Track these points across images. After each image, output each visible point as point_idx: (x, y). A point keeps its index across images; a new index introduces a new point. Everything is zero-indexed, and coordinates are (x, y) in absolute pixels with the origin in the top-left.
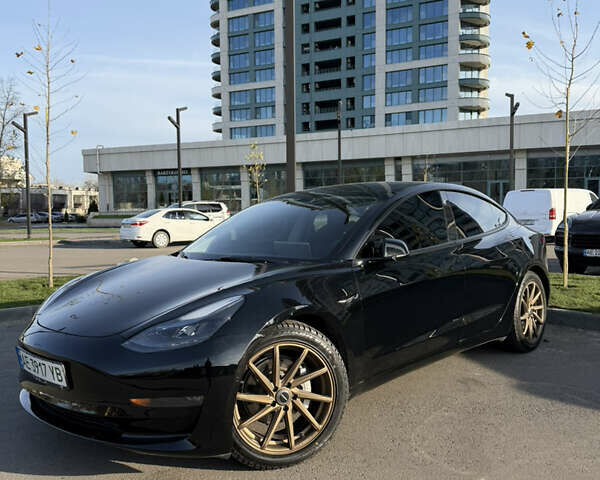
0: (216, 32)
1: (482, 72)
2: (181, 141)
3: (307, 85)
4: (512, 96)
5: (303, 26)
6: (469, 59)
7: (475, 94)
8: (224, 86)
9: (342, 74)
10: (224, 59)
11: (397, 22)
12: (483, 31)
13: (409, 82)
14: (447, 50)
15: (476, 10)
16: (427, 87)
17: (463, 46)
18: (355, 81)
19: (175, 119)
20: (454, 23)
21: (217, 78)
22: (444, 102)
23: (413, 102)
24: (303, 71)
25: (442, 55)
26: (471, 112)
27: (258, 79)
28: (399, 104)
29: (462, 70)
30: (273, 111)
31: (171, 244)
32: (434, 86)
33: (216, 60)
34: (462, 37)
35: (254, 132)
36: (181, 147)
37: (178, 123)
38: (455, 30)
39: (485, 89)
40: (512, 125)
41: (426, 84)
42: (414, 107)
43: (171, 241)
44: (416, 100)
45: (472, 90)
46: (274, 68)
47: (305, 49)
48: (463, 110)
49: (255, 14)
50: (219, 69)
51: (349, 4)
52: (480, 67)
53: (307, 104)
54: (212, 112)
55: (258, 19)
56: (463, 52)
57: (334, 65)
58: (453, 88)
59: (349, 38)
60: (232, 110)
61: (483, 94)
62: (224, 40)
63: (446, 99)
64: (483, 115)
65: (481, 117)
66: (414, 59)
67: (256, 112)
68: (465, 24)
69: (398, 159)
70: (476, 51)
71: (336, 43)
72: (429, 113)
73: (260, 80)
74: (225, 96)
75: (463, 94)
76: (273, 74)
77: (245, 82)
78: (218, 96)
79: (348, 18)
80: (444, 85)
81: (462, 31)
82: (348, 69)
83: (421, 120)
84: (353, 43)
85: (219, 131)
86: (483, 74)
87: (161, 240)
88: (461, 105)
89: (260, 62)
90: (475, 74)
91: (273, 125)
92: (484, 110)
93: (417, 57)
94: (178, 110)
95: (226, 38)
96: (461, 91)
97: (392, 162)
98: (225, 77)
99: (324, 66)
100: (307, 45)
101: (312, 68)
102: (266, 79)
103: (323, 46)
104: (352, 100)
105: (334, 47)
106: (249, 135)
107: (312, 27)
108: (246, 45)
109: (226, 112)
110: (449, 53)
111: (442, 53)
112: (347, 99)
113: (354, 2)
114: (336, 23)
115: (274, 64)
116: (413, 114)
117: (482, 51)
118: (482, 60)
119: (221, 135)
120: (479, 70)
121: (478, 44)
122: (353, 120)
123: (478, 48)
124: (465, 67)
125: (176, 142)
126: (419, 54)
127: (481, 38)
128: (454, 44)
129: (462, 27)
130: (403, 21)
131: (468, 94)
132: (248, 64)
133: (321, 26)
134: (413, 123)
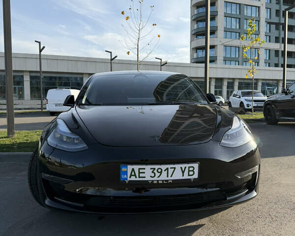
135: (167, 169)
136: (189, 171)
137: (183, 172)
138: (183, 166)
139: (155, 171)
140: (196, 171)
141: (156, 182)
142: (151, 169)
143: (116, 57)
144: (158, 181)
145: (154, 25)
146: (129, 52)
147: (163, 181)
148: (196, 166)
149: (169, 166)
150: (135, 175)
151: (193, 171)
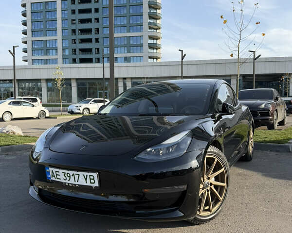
0: (24, 9)
1: (158, 41)
2: (16, 65)
3: (75, 40)
4: (182, 51)
5: (72, 10)
6: (152, 34)
7: (155, 51)
8: (29, 37)
9: (93, 36)
10: (29, 23)
11: (119, 13)
12: (158, 21)
13: (126, 43)
14: (142, 29)
15: (155, 11)
16: (134, 46)
17: (150, 28)
18: (99, 40)
19: (12, 52)
20: (146, 17)
21: (25, 33)
22: (141, 53)
23: (128, 52)
24: (72, 33)
25: (140, 31)
26: (154, 59)
27: (48, 35)
28: (121, 53)
29: (149, 39)
30: (57, 52)
31: (12, 120)
32: (137, 46)
33: (25, 24)
34: (150, 24)
35: (46, 62)
36: (16, 68)
37: (14, 53)
38: (146, 20)
39: (159, 48)
40: (182, 65)
41: (133, 44)
42: (128, 55)
43: (13, 117)
44: (129, 52)
45: (154, 49)
46: (57, 30)
47: (73, 22)
48: (150, 58)
49: (46, 2)
50: (26, 29)
51: (95, 2)
52: (157, 38)
53: (75, 50)
54: (22, 50)
55: (48, 5)
56: (150, 30)
57: (89, 31)
58: (146, 47)
59: (96, 19)
60: (33, 50)
61: (158, 51)
62: (29, 14)
63: (143, 52)
64: (159, 60)
65: (158, 61)
66: (128, 32)
67: (47, 52)
68: (151, 17)
69: (125, 79)
70: (155, 31)
71: (89, 21)
72: (135, 58)
73: (49, 36)
74: (30, 43)
75: (150, 50)
76: (56, 33)
77: (41, 36)
78: (25, 43)
79: (95, 9)
80: (141, 45)
81: (150, 21)
82: (95, 34)
83: (132, 61)
84: (98, 21)
85: (26, 61)
86: (158, 42)
87: (7, 117)
88: (150, 55)
89: (49, 26)
90: (155, 41)
91: (56, 59)
92: (159, 58)
93: (129, 31)
94: (14, 47)
95: (30, 13)
96: (149, 49)
97: (122, 80)
98: (29, 33)
99: (83, 31)
100: (74, 20)
101: (77, 31)
102: (52, 35)
103: (82, 21)
104: (98, 49)
105: (88, 22)
106: (43, 63)
107: (77, 12)
108: (41, 17)
109: (30, 51)
110: (143, 30)
111: (140, 30)
112: (96, 48)
113: (98, 1)
114: (89, 11)
115: (57, 28)
116: (128, 58)
117: (158, 31)
118: (158, 35)
119: (27, 63)
120: (157, 39)
121: (156, 27)
122: (99, 59)
123: (156, 29)
124: (151, 38)
125: (13, 65)
126: (130, 30)
127: (158, 25)
128: (146, 26)
129: (149, 19)
130: (122, 13)
131: (152, 51)
132: (42, 27)
133: (81, 11)
134: (128, 62)
135: (73, 175)
136: (90, 179)
137: (86, 179)
138: (85, 174)
139: (66, 175)
140: (96, 179)
141: (67, 184)
142: (63, 173)
143: (260, 56)
144: (69, 184)
145: (257, 23)
146: (232, 54)
147: (72, 184)
148: (95, 175)
149: (75, 173)
150: (54, 176)
151: (93, 179)
